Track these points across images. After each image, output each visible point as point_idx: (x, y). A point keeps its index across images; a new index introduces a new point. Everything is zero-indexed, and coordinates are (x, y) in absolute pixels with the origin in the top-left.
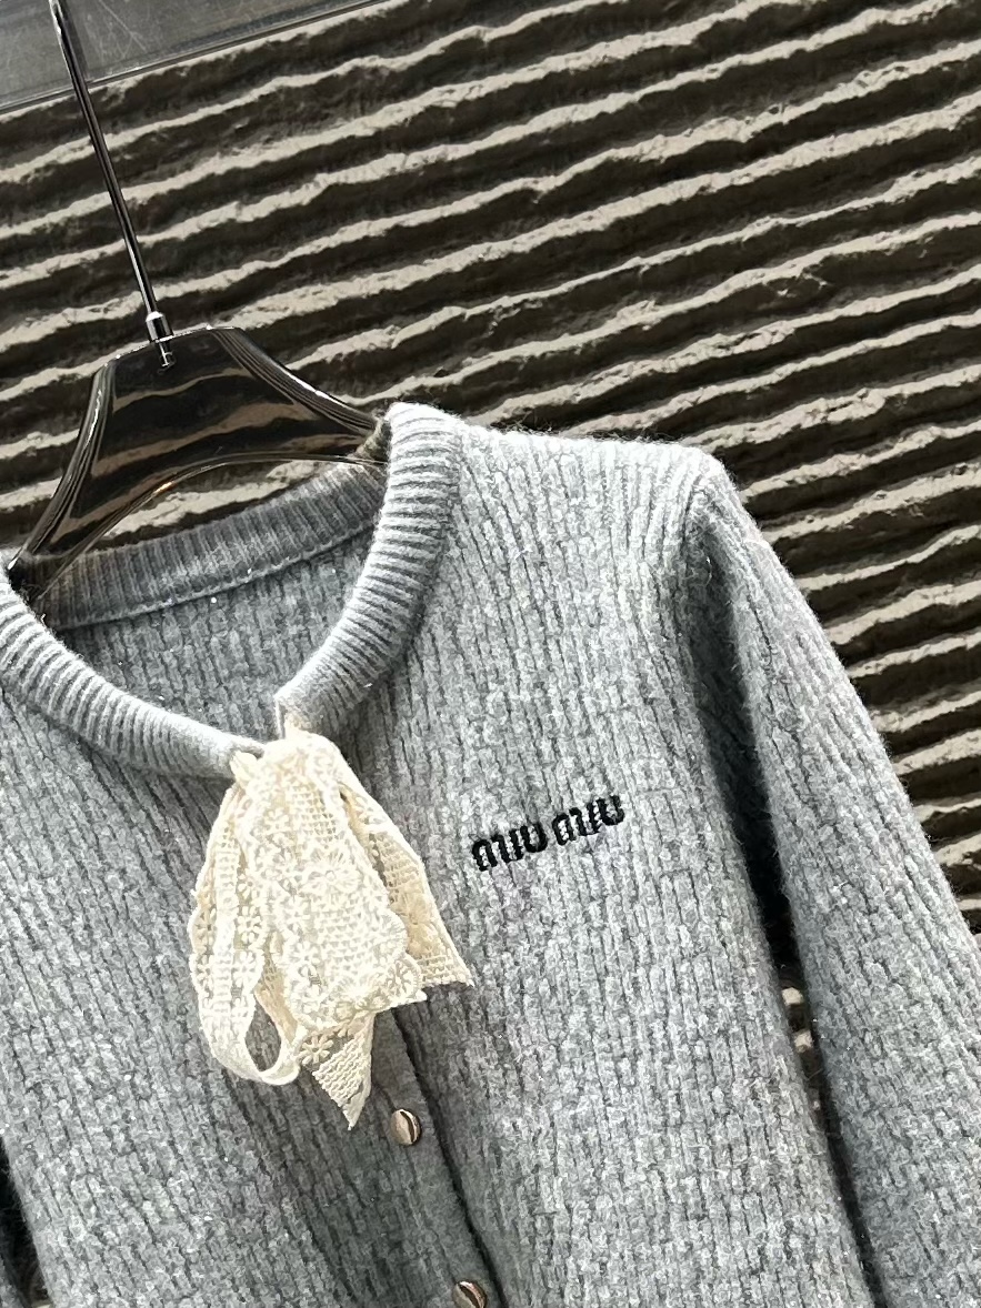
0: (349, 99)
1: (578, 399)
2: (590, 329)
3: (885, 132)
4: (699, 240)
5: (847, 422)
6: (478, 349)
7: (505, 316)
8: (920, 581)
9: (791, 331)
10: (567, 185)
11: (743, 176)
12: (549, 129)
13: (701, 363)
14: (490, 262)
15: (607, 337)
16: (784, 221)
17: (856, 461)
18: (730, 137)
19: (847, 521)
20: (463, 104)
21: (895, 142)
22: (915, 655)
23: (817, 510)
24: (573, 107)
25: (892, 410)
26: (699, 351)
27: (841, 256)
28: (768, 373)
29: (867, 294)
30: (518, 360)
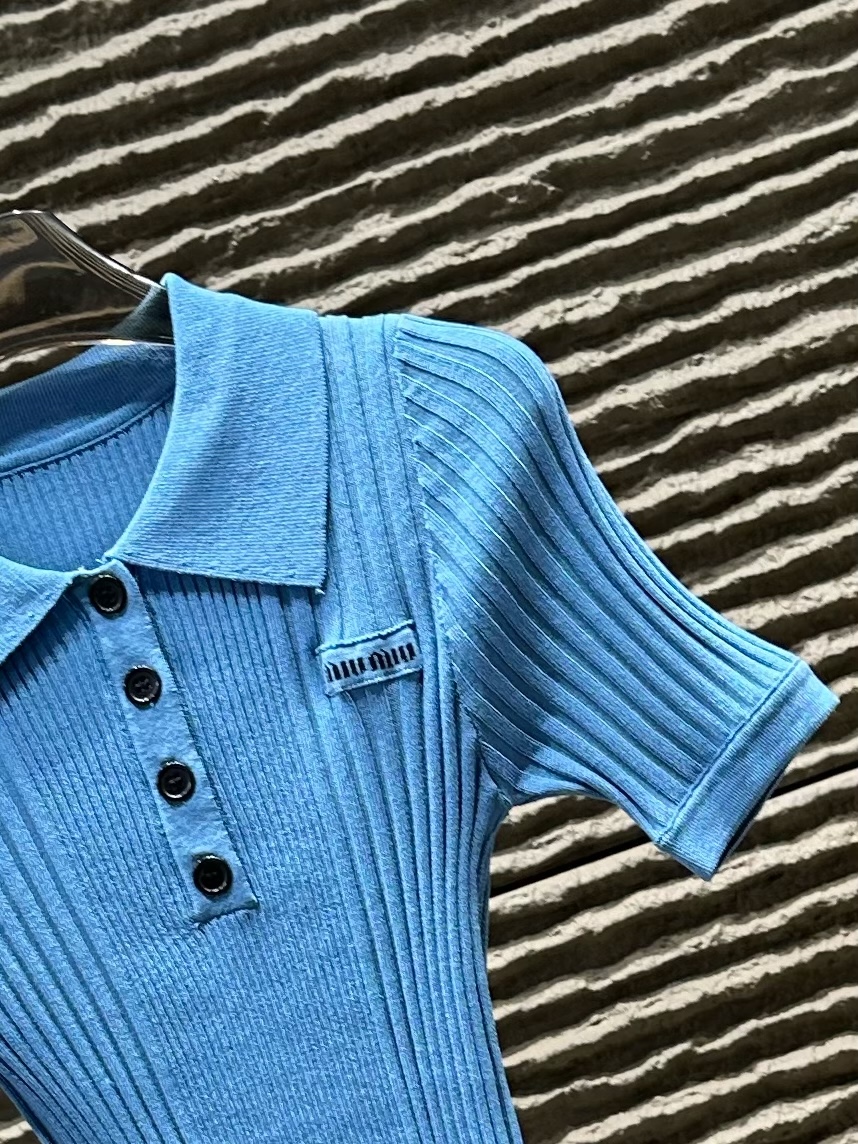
0: (77, 34)
2: (328, 244)
3: (600, 40)
4: (427, 153)
5: (584, 321)
6: (220, 269)
7: (244, 235)
8: (666, 470)
9: (524, 236)
10: (296, 106)
11: (465, 89)
12: (273, 53)
13: (439, 272)
14: (225, 183)
15: (345, 251)
16: (509, 131)
17: (596, 358)
18: (451, 52)
19: (591, 416)
20: (188, 33)
21: (612, 49)
24: (297, 30)
25: (627, 307)
26: (436, 260)
27: (567, 161)
28: (504, 278)
29: (595, 197)
30: (259, 277)
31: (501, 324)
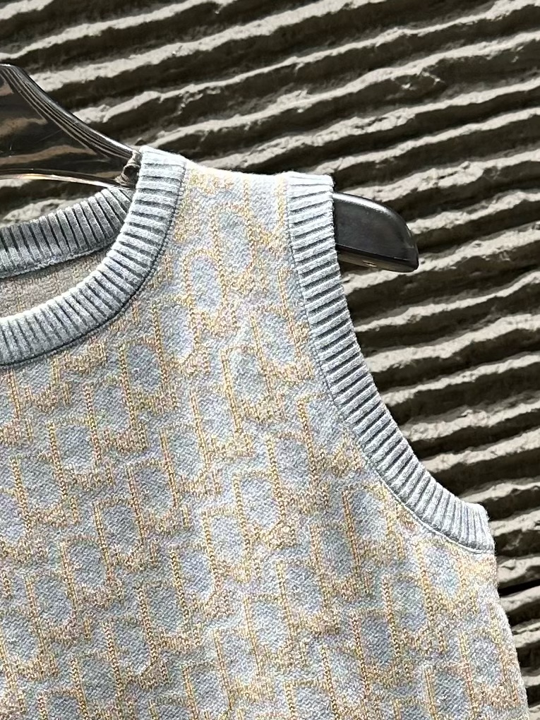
1: (246, 165)
2: (255, 112)
4: (342, 45)
5: (453, 187)
6: (170, 124)
7: (191, 99)
8: (506, 311)
9: (412, 116)
13: (342, 139)
14: (181, 57)
15: (269, 117)
16: (409, 32)
17: (459, 218)
19: (452, 263)
22: (501, 367)
23: (428, 255)
25: (488, 178)
26: (341, 130)
27: (452, 58)
28: (392, 148)
29: (471, 90)
30: (200, 134)
31: (386, 185)
